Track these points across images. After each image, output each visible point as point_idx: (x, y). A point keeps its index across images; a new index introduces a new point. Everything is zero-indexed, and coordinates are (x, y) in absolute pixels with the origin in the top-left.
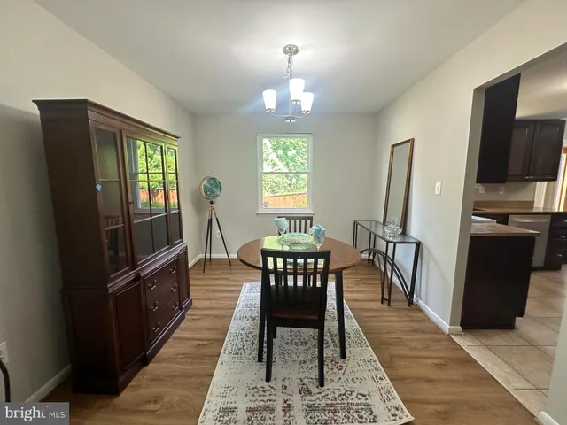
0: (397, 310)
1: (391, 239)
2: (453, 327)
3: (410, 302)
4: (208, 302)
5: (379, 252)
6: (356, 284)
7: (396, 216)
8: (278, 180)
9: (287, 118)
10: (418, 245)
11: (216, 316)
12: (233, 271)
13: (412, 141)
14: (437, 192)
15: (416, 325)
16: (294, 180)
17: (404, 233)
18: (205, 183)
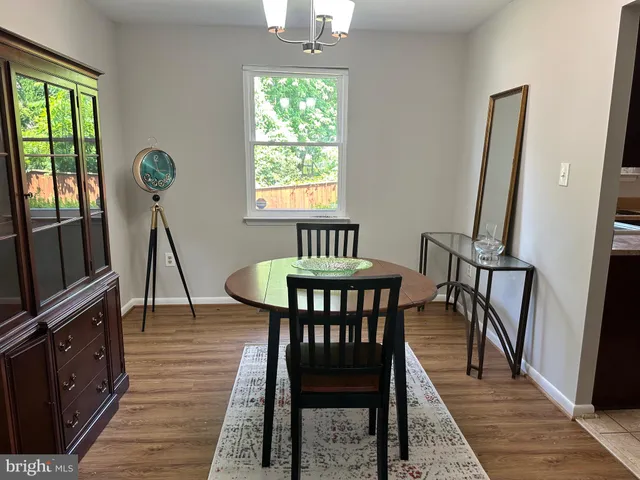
0: (493, 384)
1: (485, 263)
2: (579, 406)
3: (516, 370)
4: (157, 381)
5: (465, 287)
6: (425, 345)
7: (494, 225)
8: (278, 155)
9: (307, 46)
10: (531, 273)
11: (176, 404)
12: (198, 328)
13: (524, 90)
14: (563, 181)
15: (523, 407)
16: (308, 157)
17: (508, 253)
18: (143, 160)
